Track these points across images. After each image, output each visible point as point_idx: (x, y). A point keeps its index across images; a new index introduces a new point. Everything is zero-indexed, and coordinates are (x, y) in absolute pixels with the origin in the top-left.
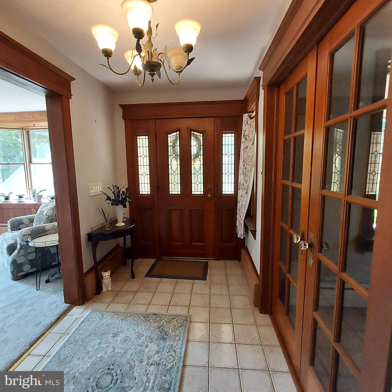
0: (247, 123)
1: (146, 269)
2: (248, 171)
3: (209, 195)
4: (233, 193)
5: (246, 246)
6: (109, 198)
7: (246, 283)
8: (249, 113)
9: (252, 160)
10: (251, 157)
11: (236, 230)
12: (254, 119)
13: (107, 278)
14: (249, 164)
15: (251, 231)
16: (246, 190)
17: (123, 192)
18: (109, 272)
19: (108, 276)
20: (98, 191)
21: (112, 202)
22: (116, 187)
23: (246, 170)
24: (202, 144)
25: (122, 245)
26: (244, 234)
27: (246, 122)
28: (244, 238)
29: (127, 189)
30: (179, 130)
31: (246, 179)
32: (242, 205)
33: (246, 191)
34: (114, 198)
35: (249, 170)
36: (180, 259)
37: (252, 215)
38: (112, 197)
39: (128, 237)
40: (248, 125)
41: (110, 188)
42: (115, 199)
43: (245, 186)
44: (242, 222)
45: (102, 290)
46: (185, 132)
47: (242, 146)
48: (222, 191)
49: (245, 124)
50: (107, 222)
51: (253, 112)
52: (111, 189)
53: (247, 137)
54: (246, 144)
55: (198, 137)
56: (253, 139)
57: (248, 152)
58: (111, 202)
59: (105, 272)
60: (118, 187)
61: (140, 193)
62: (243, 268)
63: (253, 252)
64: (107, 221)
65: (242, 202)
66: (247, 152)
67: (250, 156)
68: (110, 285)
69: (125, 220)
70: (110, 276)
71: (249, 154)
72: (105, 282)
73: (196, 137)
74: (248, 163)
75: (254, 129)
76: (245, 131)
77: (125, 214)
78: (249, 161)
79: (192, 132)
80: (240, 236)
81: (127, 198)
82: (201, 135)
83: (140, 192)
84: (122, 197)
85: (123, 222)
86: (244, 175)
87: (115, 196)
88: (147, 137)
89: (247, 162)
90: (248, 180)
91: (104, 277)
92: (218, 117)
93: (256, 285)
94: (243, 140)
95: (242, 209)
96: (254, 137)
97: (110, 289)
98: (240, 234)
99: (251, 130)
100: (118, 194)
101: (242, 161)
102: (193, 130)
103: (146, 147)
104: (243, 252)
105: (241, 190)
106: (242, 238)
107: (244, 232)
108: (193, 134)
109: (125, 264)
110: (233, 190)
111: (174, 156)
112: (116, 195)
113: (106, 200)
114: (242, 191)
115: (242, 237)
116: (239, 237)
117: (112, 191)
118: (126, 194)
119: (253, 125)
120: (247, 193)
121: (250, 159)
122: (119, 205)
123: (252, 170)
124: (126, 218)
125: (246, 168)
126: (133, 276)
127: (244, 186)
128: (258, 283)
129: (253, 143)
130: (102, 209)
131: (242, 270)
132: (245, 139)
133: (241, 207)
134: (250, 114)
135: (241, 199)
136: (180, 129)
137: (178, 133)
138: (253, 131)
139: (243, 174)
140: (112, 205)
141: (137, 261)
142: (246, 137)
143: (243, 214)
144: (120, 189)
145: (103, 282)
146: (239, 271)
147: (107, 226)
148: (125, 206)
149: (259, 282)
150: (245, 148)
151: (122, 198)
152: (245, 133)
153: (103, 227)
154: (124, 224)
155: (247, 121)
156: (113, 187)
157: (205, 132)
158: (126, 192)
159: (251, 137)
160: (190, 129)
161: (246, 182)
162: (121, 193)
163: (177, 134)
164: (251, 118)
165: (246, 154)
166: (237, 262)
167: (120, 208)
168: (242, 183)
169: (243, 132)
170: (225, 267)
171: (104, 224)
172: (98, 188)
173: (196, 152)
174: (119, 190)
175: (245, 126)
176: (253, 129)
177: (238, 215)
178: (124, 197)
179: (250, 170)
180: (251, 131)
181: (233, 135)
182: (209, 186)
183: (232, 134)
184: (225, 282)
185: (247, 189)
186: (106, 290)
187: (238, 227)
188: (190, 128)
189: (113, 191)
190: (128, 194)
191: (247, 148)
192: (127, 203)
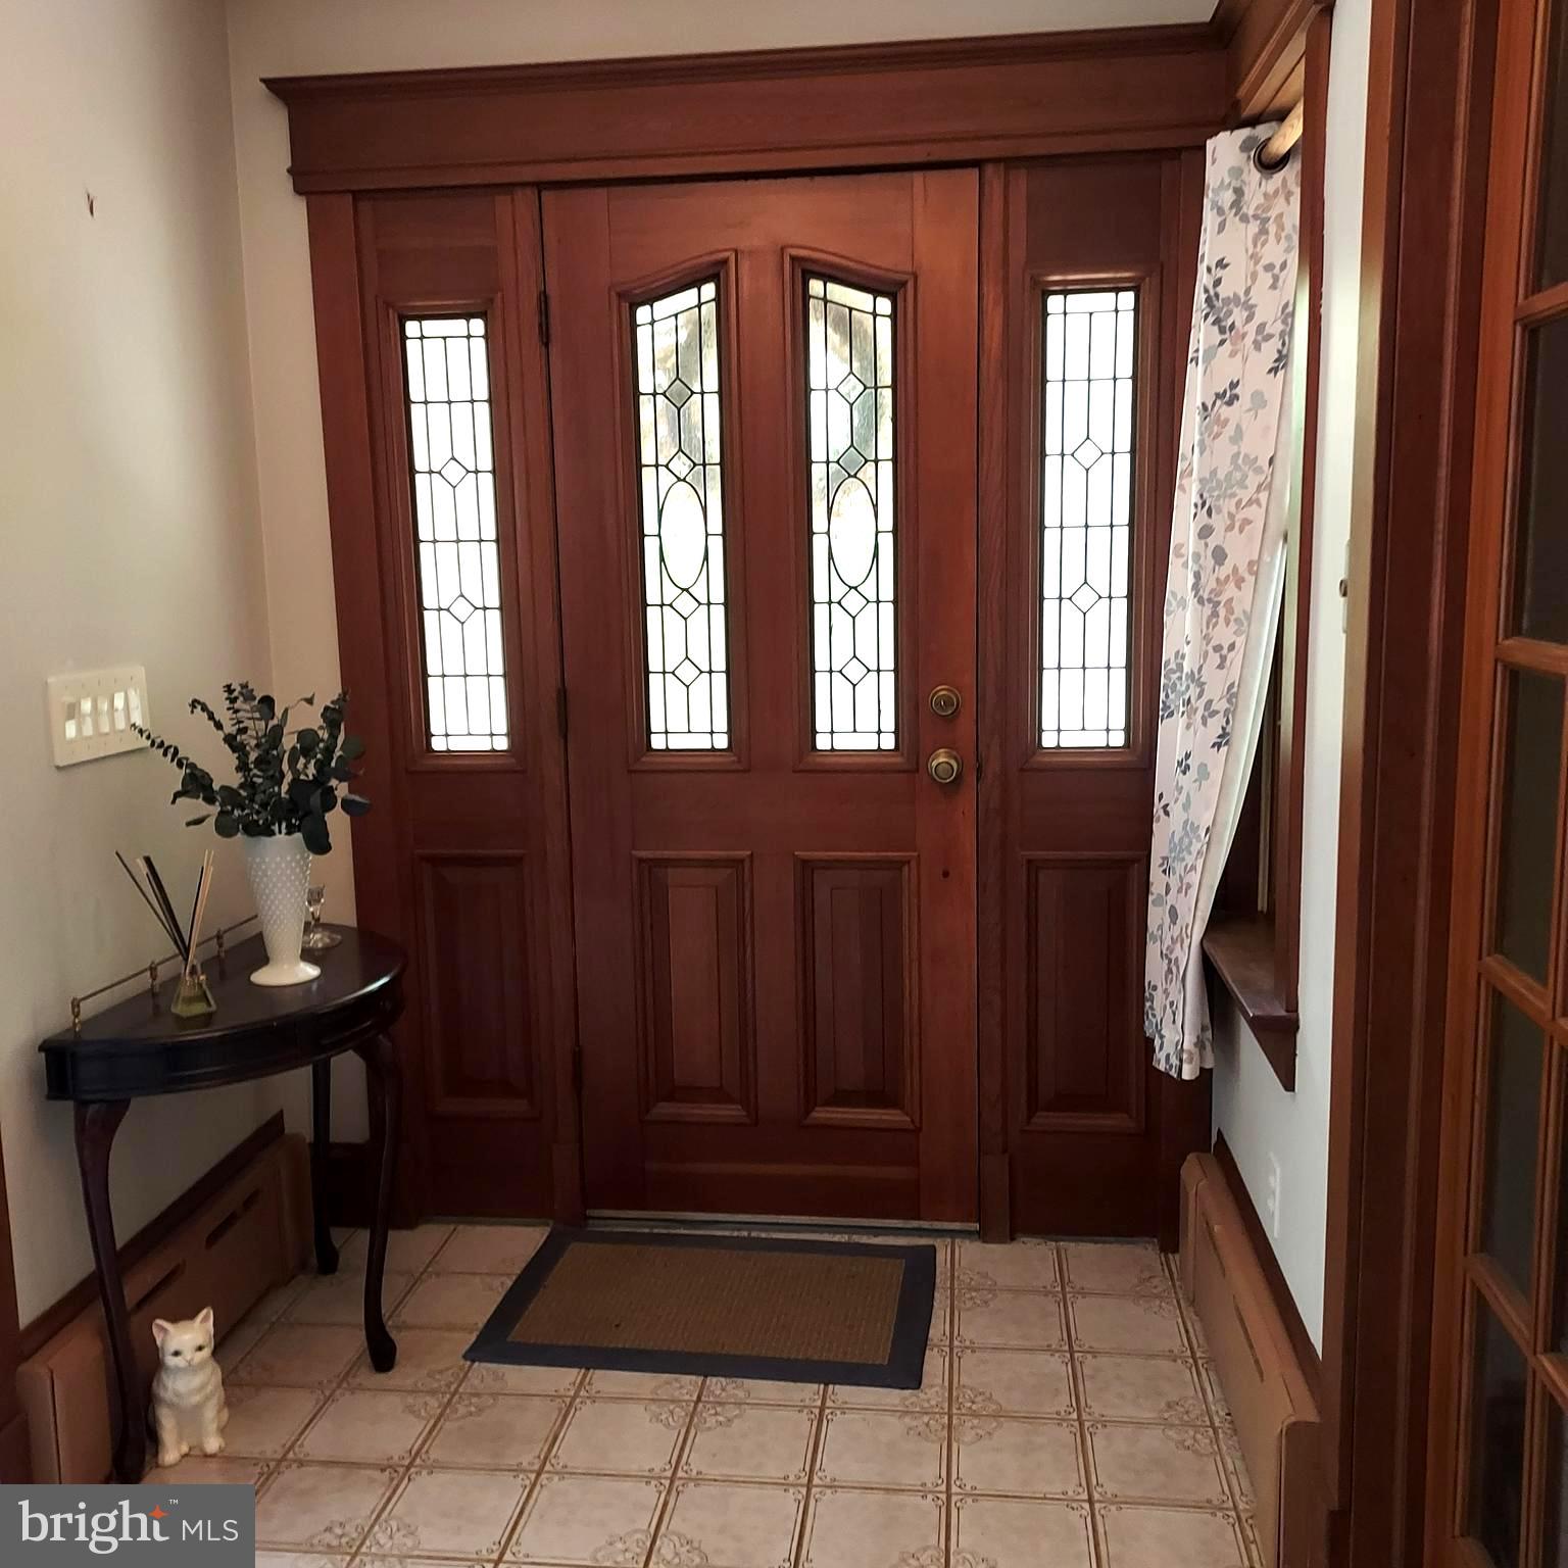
0: (1237, 204)
1: (478, 1302)
2: (1235, 569)
3: (941, 758)
4: (1118, 739)
5: (1220, 1133)
6: (196, 783)
7: (1219, 1411)
8: (1252, 122)
9: (1270, 487)
10: (1258, 471)
11: (1141, 1015)
12: (1291, 174)
13: (191, 1368)
14: (1247, 522)
15: (1260, 1026)
16: (1219, 721)
17: (307, 739)
18: (205, 1319)
19: (200, 1348)
20: (121, 724)
21: (221, 813)
22: (249, 696)
23: (1225, 570)
24: (886, 377)
25: (300, 1123)
26: (1200, 1044)
27: (1228, 197)
28: (1205, 1075)
29: (332, 717)
30: (713, 272)
31: (1223, 634)
32: (1190, 828)
33: (1215, 726)
34: (235, 780)
35: (1243, 570)
36: (729, 1224)
37: (1262, 904)
38: (224, 771)
39: (348, 1068)
40: (1245, 219)
41: (204, 708)
42: (242, 786)
43: (1215, 690)
44: (1188, 959)
45: (156, 1454)
46: (759, 284)
47: (1197, 386)
48: (1041, 730)
49: (1220, 211)
50: (186, 959)
51: (1281, 116)
52: (211, 717)
53: (1238, 316)
54: (1226, 368)
55: (861, 323)
56: (1279, 326)
57: (1238, 427)
58: (215, 809)
59: (174, 1320)
60: (268, 701)
61: (429, 743)
62: (1194, 1301)
63: (1275, 1182)
64: (184, 950)
65: (1186, 807)
66: (1230, 430)
67: (1252, 462)
68: (212, 1416)
69: (318, 939)
70: (214, 1353)
71: (1246, 447)
72: (177, 1394)
73: (847, 324)
74: (1239, 516)
75: (1288, 250)
76: (1221, 264)
77: (320, 894)
78: (1244, 496)
79: (816, 287)
80: (1174, 1061)
81: (334, 783)
82: (884, 305)
83: (429, 735)
84: (296, 773)
85: (308, 955)
86: (1208, 609)
87: (243, 767)
88: (477, 326)
89: (1229, 505)
90: (1232, 647)
91: (171, 1361)
92: (1010, 162)
93: (1294, 1431)
94: (1202, 334)
95: (1190, 860)
96: (1288, 315)
97: (213, 1444)
98: (1169, 1048)
99: (1264, 262)
100: (267, 752)
101: (1195, 498)
102: (816, 268)
103: (472, 401)
104: (1196, 1178)
105: (1179, 721)
106: (1186, 1076)
107: (1203, 1029)
108: (825, 300)
109: (328, 1263)
110: (1119, 720)
111: (681, 466)
112: (253, 756)
113: (177, 795)
114: (1188, 727)
115: (1186, 1068)
116: (1162, 1067)
117: (219, 726)
118: (329, 751)
119: (1281, 215)
120: (1223, 740)
121: (1253, 481)
122: (272, 834)
123: (1272, 564)
124: (327, 927)
125: (1220, 556)
126: (382, 1355)
127: (1201, 685)
128: (1310, 1415)
129: (1282, 361)
130: (148, 860)
131: (1189, 1313)
132: (1222, 331)
133: (1179, 848)
134: (1262, 131)
135: (1180, 790)
136: (725, 262)
137: (709, 290)
138: (1284, 266)
139: (1201, 601)
140: (225, 828)
141: (409, 1246)
142: (1230, 313)
143: (1193, 892)
144: (279, 712)
145: (162, 1394)
146: (1164, 1326)
147: (186, 988)
148: (318, 843)
149: (1321, 1410)
150: (1218, 396)
151: (295, 781)
152: (1217, 282)
153: (156, 997)
154: (311, 971)
155: (1239, 192)
156: (233, 701)
157: (910, 285)
158: (324, 735)
159: (1267, 309)
160: (793, 259)
161: (1223, 659)
162: (289, 742)
163: (699, 306)
164: (1269, 165)
165: (1223, 448)
166: (1146, 1253)
167: (281, 852)
168: (1186, 669)
169: (1203, 279)
170: (1064, 1290)
171: (164, 972)
172: (119, 702)
173: (840, 443)
174: (275, 722)
175: (1222, 227)
176: (1284, 250)
177: (1160, 901)
178: (311, 771)
179: (1254, 567)
180: (1269, 267)
181: (1127, 299)
182: (942, 691)
183: (1117, 290)
184: (1063, 1401)
185: (1227, 711)
186: (185, 1449)
187: (1158, 995)
188: (795, 252)
189: (230, 728)
190: (338, 753)
191: (1237, 397)
192: (338, 822)
